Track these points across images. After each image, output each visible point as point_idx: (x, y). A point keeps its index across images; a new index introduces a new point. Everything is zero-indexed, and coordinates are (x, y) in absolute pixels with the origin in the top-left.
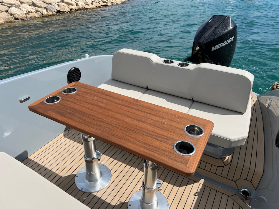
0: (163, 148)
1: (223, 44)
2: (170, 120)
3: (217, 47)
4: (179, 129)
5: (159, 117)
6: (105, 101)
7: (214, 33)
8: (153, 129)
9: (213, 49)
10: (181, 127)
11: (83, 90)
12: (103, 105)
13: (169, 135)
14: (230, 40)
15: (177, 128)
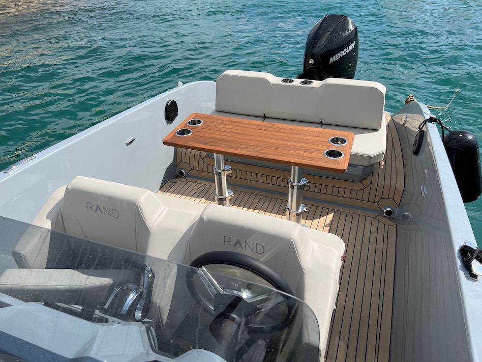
0: (316, 156)
1: (342, 53)
2: (313, 136)
3: (335, 58)
4: (324, 142)
5: (301, 135)
6: (239, 128)
7: (330, 40)
8: (300, 145)
9: (332, 60)
10: (325, 140)
11: (207, 120)
12: (240, 132)
13: (316, 148)
14: (351, 46)
15: (322, 141)
